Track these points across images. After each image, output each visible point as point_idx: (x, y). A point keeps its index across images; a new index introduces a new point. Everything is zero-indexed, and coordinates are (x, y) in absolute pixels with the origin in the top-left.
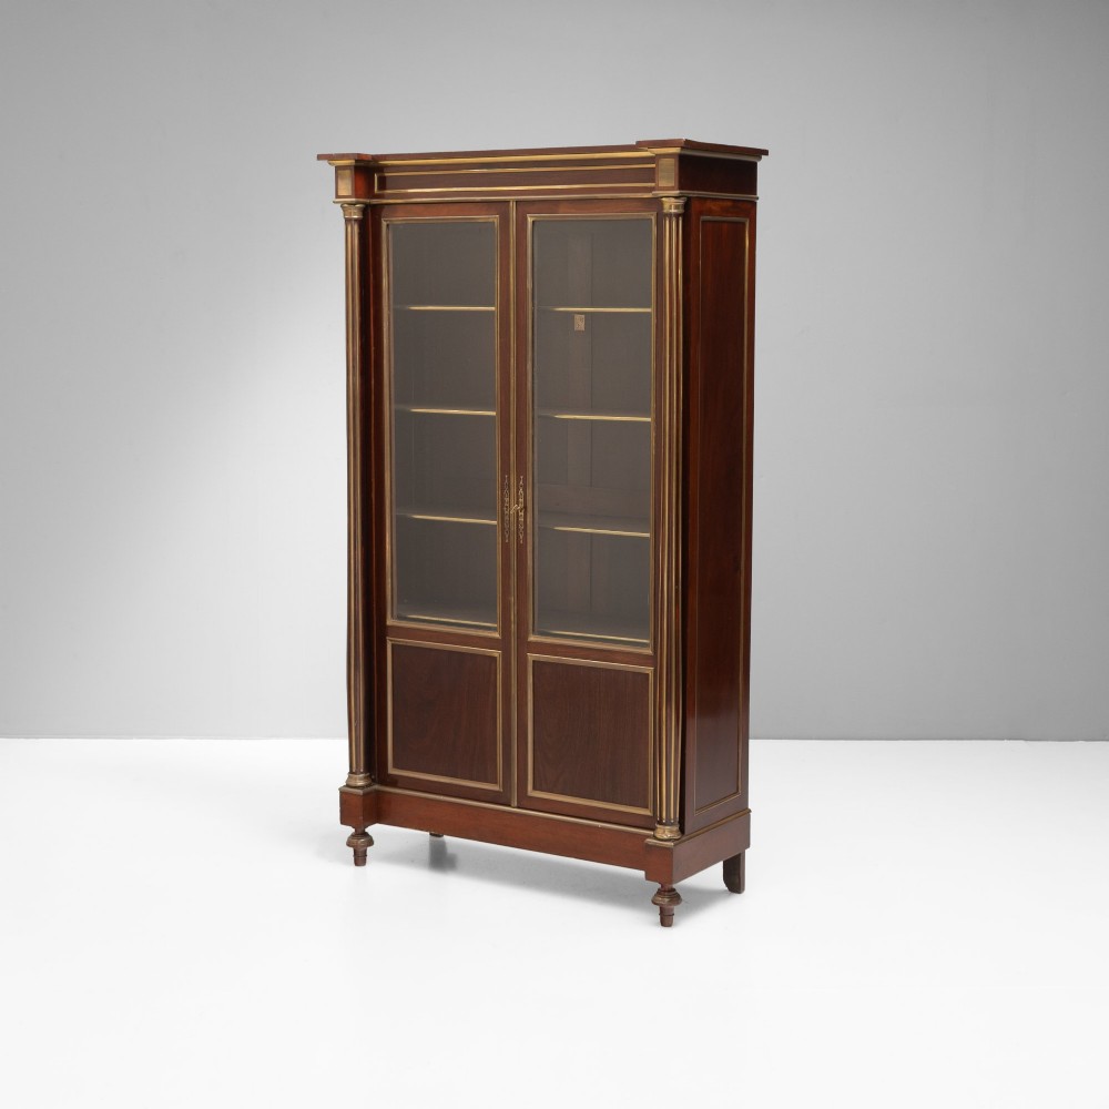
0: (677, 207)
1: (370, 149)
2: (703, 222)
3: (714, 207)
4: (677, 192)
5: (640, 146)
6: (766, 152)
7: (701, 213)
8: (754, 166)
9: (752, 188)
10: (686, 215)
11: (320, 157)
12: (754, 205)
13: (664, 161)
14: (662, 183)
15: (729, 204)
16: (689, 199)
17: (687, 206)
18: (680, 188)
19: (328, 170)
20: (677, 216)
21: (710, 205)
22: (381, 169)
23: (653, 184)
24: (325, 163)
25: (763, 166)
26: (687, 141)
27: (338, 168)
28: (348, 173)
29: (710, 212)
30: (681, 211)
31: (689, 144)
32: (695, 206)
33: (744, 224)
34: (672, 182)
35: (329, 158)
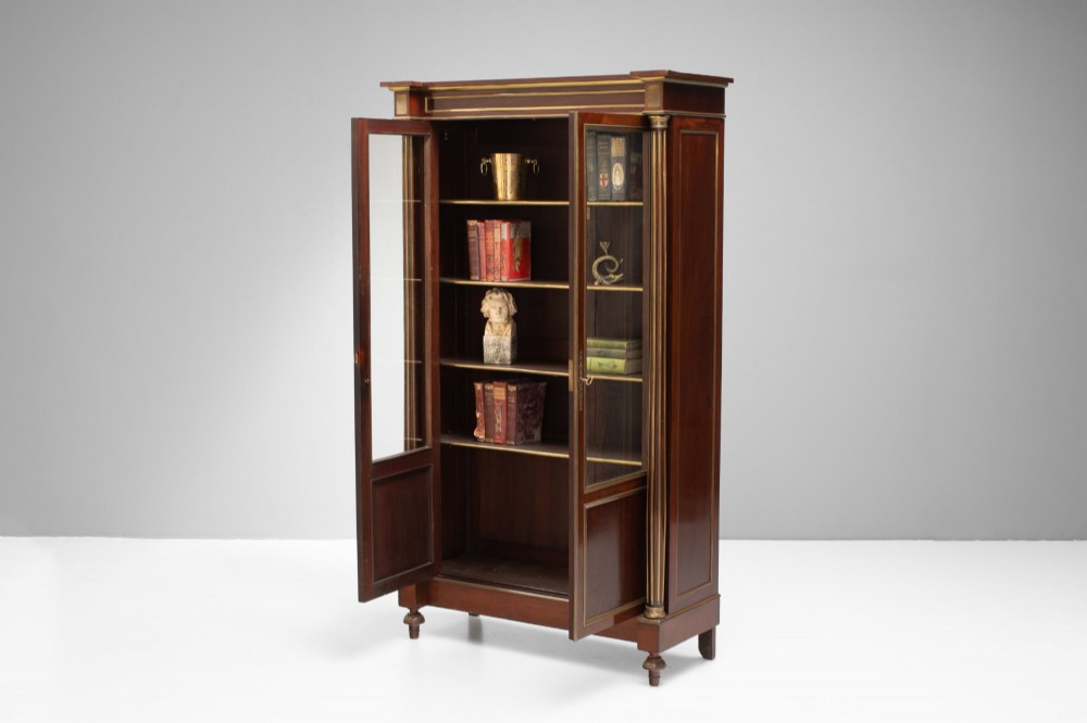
0: (662, 123)
1: (422, 77)
2: (683, 135)
3: (691, 123)
4: (662, 111)
5: (633, 75)
6: (731, 81)
7: (681, 128)
8: (723, 91)
9: (720, 107)
10: (669, 130)
11: (382, 84)
12: (722, 121)
13: (652, 87)
14: (650, 105)
15: (703, 121)
16: (671, 117)
17: (669, 122)
18: (665, 109)
19: (389, 94)
20: (662, 130)
21: (687, 121)
22: (430, 93)
23: (643, 106)
24: (386, 89)
25: (729, 91)
26: (670, 72)
27: (396, 93)
28: (404, 96)
29: (688, 127)
30: (665, 126)
31: (671, 74)
32: (676, 123)
33: (714, 136)
34: (659, 103)
35: (390, 85)
